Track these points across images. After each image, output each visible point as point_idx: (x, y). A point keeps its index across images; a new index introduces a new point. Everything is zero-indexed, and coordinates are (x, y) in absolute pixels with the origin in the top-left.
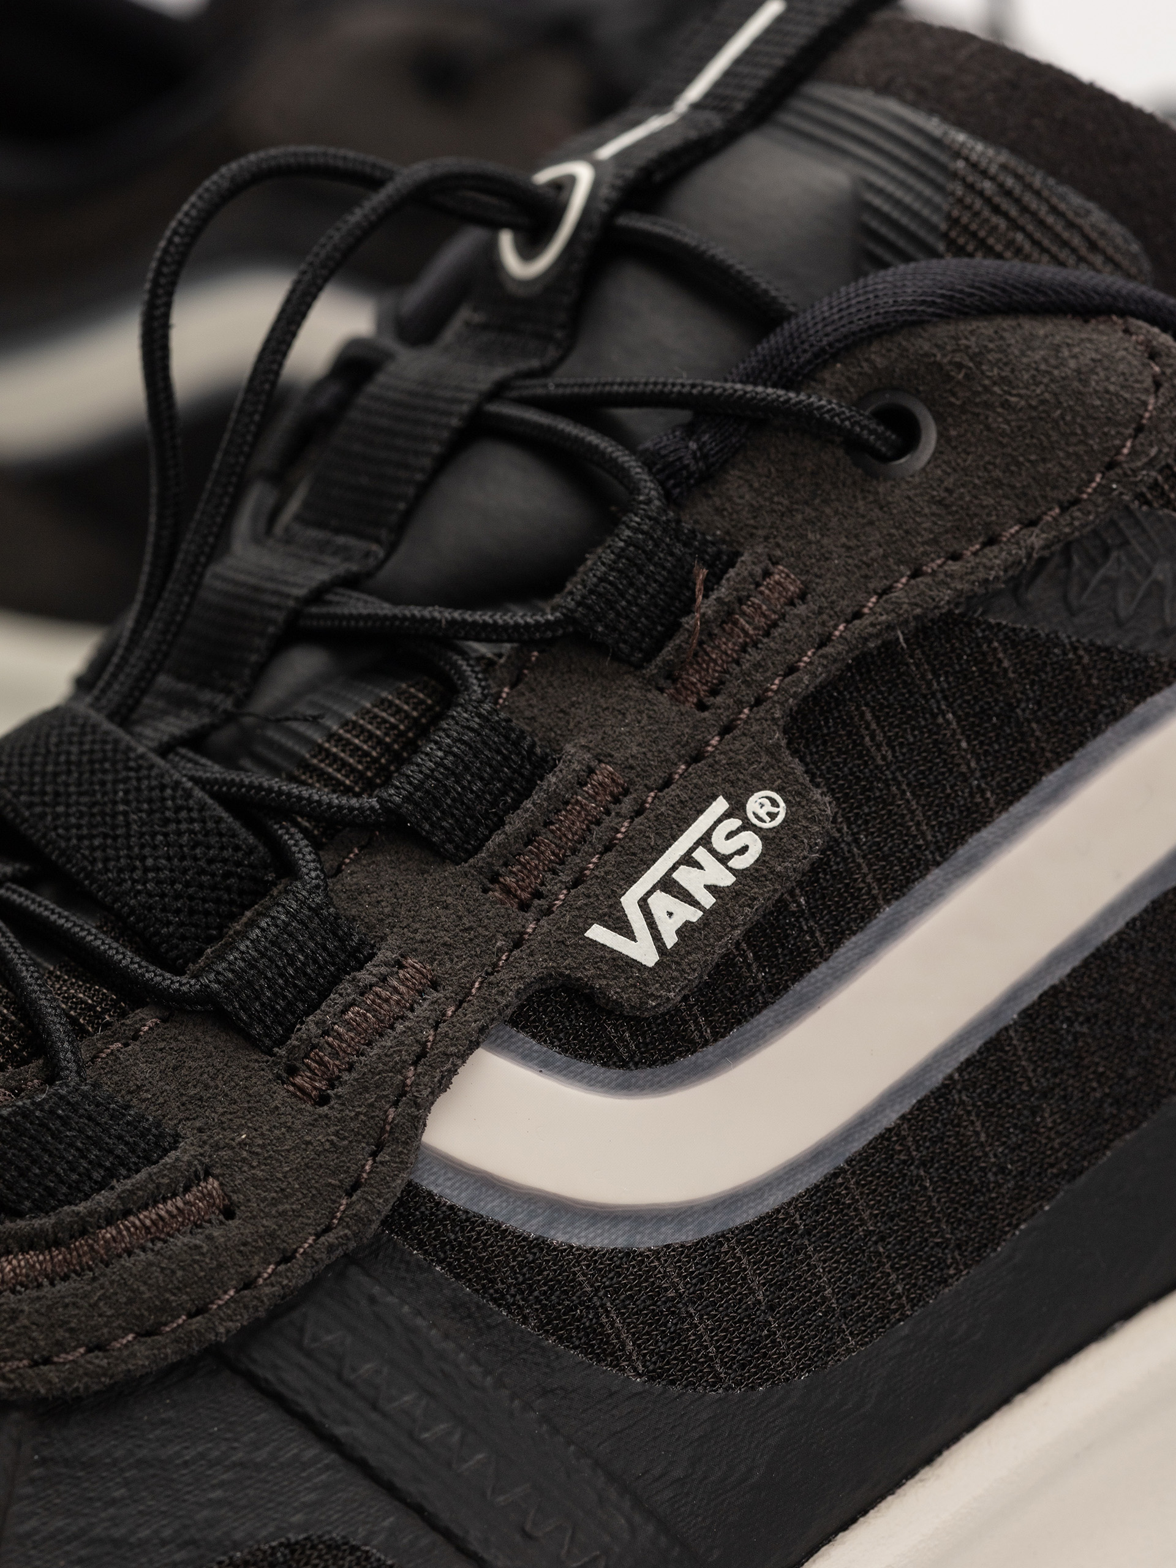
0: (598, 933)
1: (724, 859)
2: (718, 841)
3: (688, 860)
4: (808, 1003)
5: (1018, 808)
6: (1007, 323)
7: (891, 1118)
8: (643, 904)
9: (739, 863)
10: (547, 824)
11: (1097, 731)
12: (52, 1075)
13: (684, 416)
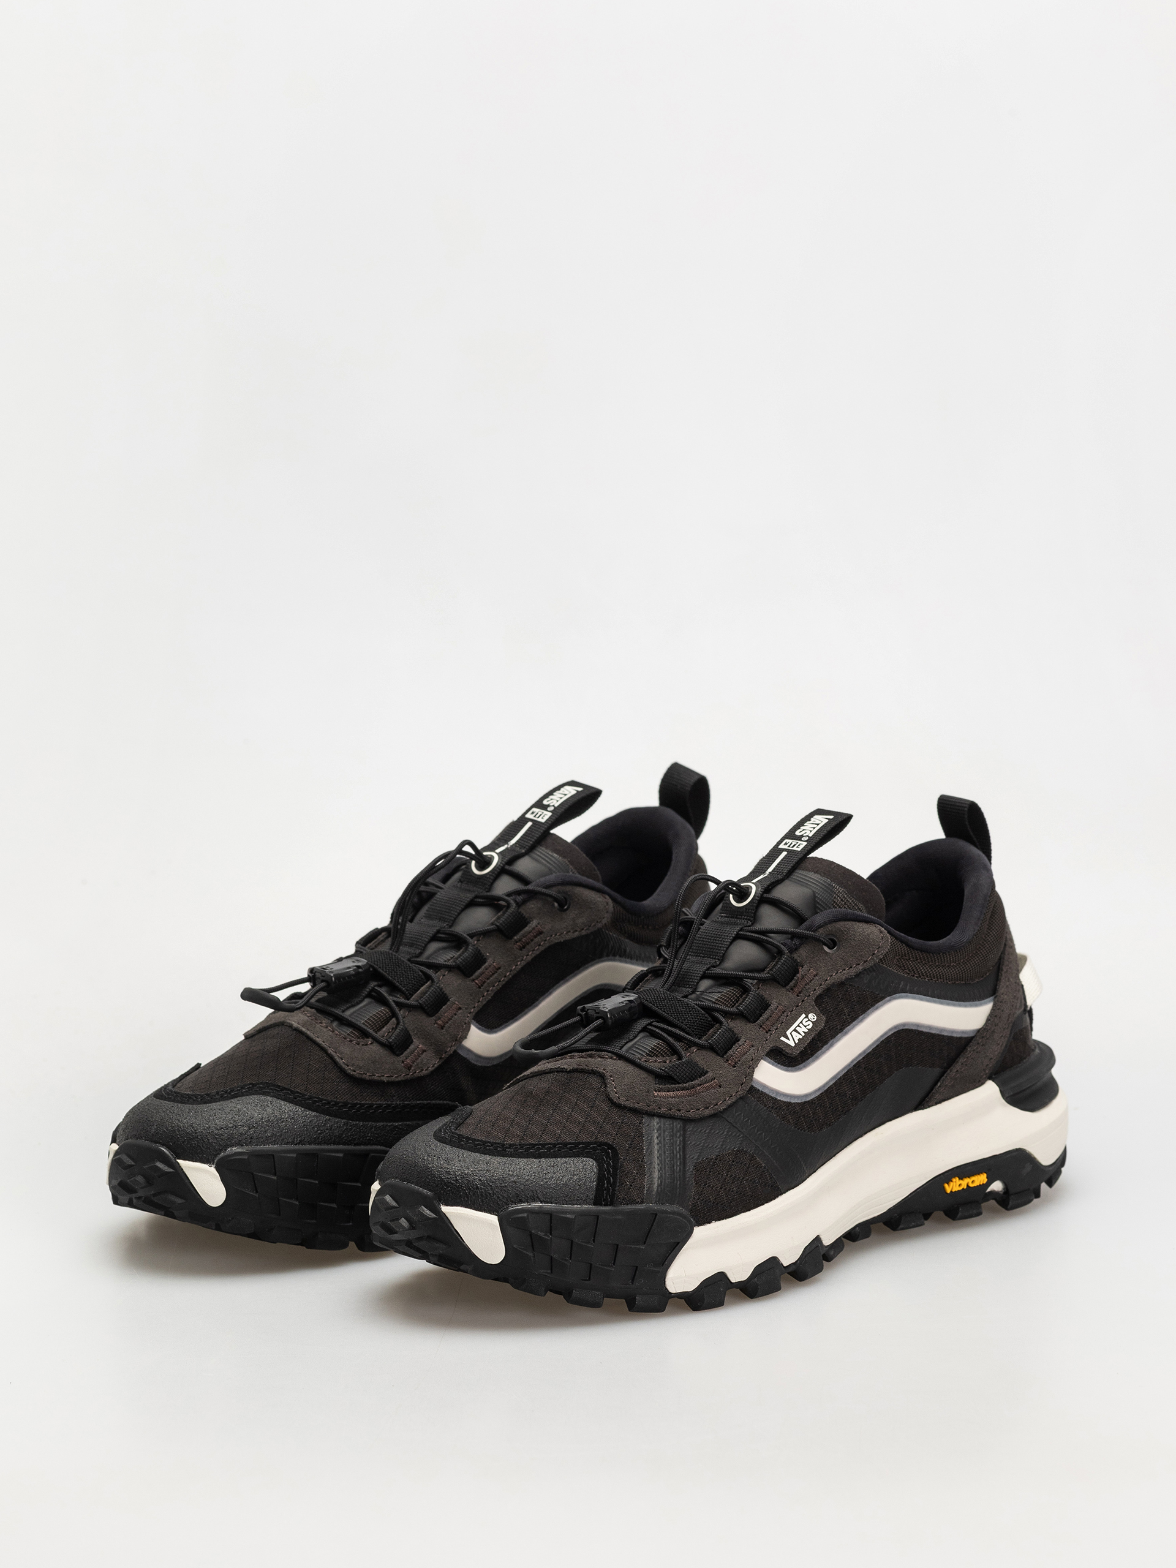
0: (782, 1039)
1: (805, 1026)
2: (804, 1022)
3: (798, 1026)
4: (817, 1058)
5: (854, 1023)
6: (854, 923)
7: (831, 1083)
8: (791, 1033)
9: (808, 1027)
10: (771, 1016)
11: (869, 1009)
12: (680, 1058)
13: (790, 936)
